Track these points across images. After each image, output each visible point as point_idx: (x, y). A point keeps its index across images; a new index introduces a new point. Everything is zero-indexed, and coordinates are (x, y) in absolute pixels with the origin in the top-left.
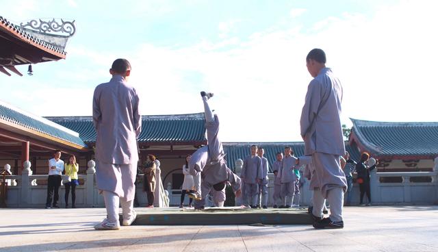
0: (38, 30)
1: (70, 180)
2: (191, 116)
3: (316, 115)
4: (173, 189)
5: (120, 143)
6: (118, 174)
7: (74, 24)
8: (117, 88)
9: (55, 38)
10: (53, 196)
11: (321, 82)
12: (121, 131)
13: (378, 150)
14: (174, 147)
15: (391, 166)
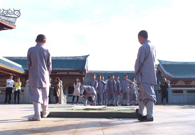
0: (2, 14)
1: (17, 90)
2: (78, 58)
3: (142, 64)
4: (69, 94)
5: (41, 77)
6: (40, 92)
7: (20, 11)
8: (39, 49)
9: (10, 18)
10: (8, 98)
11: (145, 47)
12: (41, 71)
13: (171, 76)
14: (69, 73)
15: (178, 84)
